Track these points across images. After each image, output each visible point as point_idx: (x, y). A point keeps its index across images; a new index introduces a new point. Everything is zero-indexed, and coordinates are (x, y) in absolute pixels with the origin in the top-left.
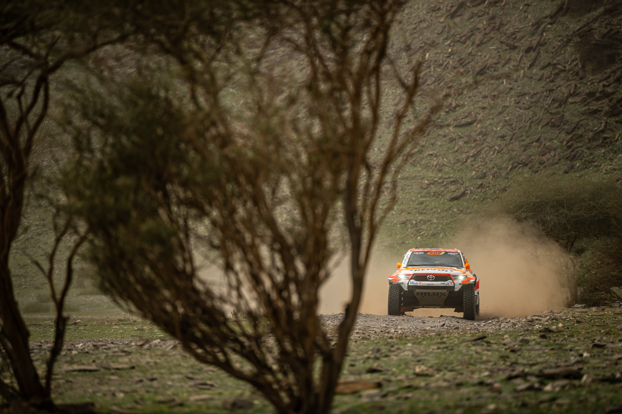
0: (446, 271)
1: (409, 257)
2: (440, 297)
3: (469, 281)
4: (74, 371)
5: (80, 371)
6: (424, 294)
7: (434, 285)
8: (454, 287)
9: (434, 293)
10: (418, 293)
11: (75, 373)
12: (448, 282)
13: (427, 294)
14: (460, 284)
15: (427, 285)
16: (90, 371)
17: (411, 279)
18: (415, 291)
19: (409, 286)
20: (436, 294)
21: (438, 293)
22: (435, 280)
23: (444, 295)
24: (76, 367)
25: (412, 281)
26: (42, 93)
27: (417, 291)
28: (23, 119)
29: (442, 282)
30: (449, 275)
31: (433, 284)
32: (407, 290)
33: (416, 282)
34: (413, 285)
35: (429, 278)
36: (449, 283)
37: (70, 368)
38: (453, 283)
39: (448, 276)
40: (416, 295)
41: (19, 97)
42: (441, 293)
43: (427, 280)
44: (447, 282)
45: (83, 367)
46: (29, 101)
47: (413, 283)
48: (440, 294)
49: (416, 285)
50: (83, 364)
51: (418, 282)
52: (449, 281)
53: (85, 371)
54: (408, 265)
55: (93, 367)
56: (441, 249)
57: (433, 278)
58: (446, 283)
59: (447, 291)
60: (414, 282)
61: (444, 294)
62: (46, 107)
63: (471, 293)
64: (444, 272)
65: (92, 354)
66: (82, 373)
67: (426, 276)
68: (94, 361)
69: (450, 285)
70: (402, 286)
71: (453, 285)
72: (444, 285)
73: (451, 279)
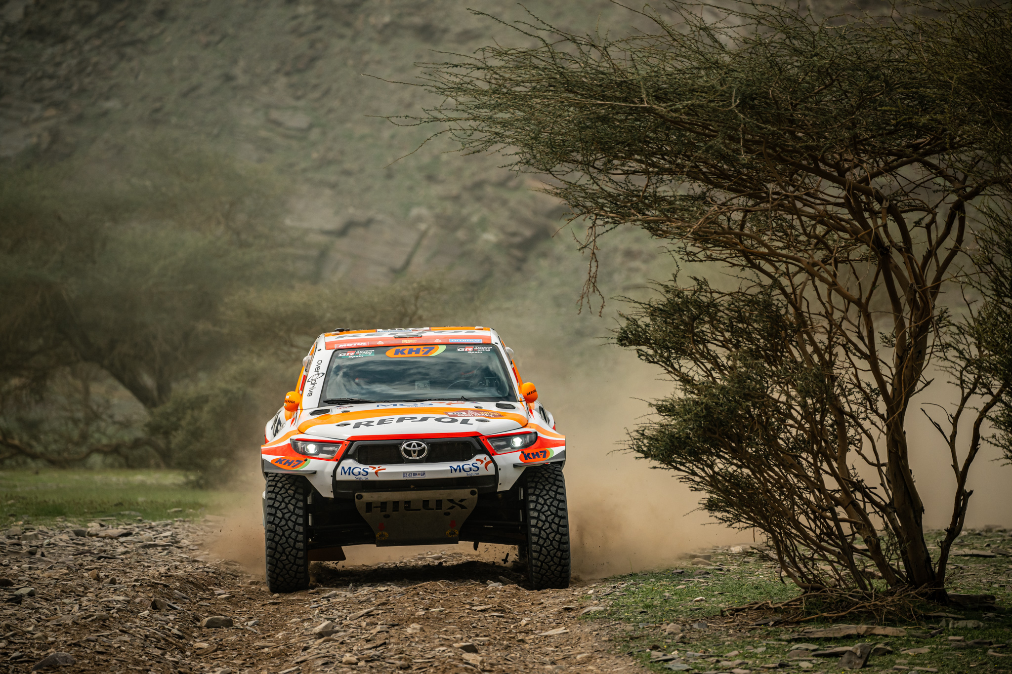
0: (465, 422)
1: (324, 369)
2: (447, 514)
3: (545, 453)
4: (965, 556)
5: (972, 556)
6: (390, 508)
7: (427, 477)
8: (495, 478)
9: (426, 503)
10: (369, 506)
11: (967, 558)
12: (473, 460)
13: (402, 506)
14: (515, 466)
15: (401, 478)
16: (985, 557)
17: (346, 456)
18: (360, 497)
19: (337, 484)
20: (432, 505)
21: (439, 503)
22: (429, 459)
23: (463, 507)
24: (967, 551)
25: (348, 463)
26: (956, 224)
27: (367, 496)
28: (931, 254)
29: (455, 465)
30: (476, 435)
31: (423, 473)
32: (331, 496)
33: (362, 467)
34: (352, 478)
35: (408, 453)
36: (476, 465)
37: (961, 552)
38: (491, 465)
39: (473, 441)
40: (362, 512)
41: (928, 227)
42: (451, 501)
43: (400, 460)
44: (471, 462)
45: (975, 552)
46: (941, 232)
47: (350, 471)
48: (446, 506)
49: (361, 478)
50: (976, 548)
51: (370, 469)
52: (479, 457)
53: (978, 556)
54: (327, 401)
55: (988, 552)
56: (429, 334)
57: (421, 452)
58: (468, 464)
59: (473, 493)
60: (354, 469)
61: (461, 504)
62: (960, 240)
63: (555, 498)
64: (457, 428)
65: (986, 537)
66: (975, 559)
67: (396, 447)
68: (988, 545)
69: (482, 472)
70: (314, 482)
71: (491, 471)
72: (463, 474)
73: (483, 451)
